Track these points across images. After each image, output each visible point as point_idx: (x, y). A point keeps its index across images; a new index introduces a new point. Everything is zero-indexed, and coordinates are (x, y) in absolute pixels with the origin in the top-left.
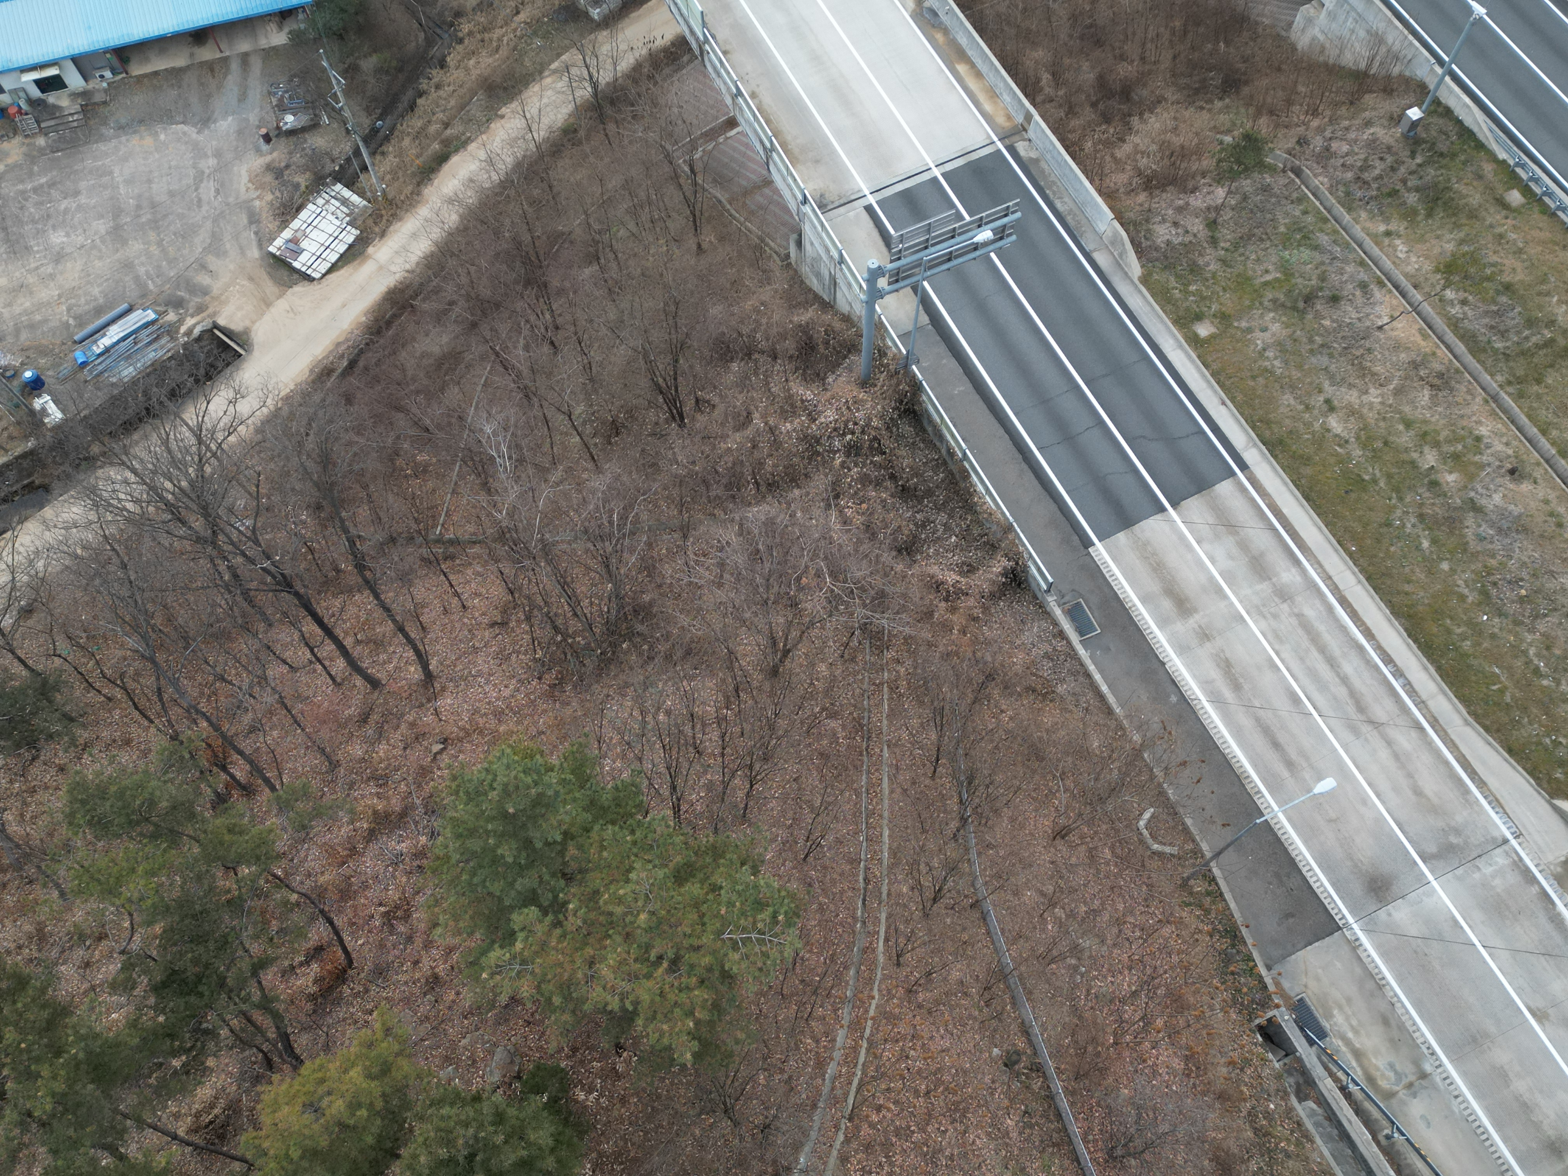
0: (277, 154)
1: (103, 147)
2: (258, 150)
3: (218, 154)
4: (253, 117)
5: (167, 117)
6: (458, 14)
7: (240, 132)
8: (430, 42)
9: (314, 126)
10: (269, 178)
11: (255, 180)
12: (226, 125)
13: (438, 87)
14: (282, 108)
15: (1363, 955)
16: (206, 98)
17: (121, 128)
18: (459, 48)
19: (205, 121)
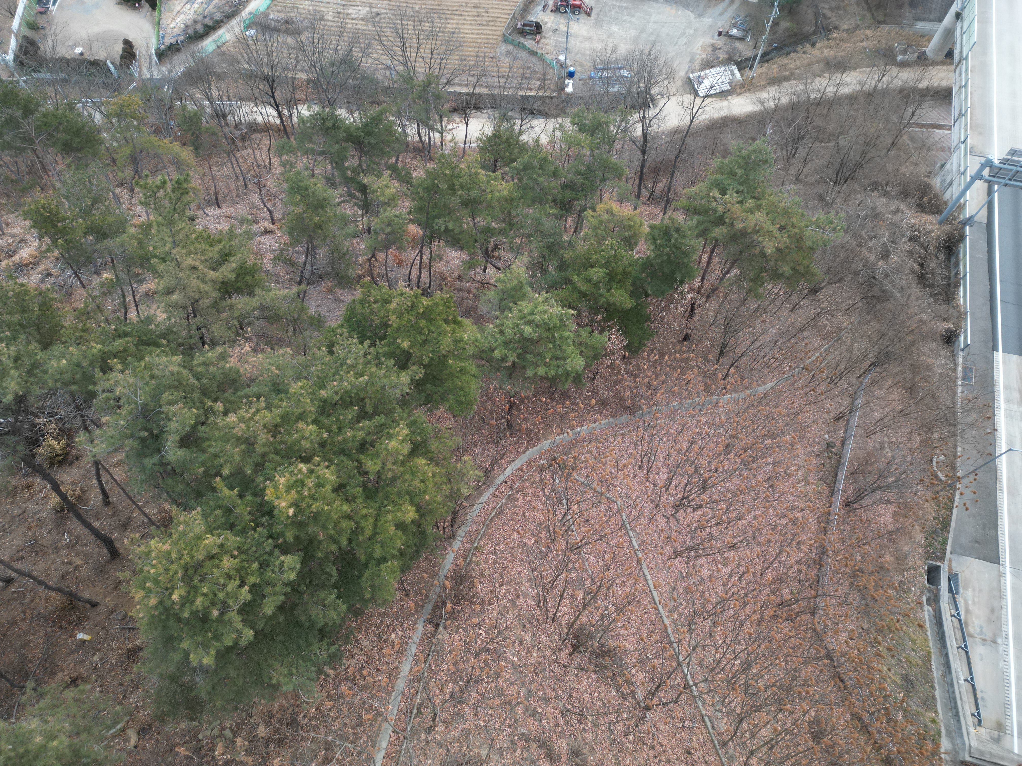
0: (720, 42)
2: (713, 37)
3: (696, 30)
4: (720, 24)
5: (687, 6)
6: (836, 28)
7: (711, 26)
8: (814, 33)
9: (742, 39)
10: (710, 49)
11: (703, 47)
12: (707, 21)
13: (804, 53)
14: (735, 26)
15: (1002, 581)
16: (707, 7)
18: (826, 42)
19: (701, 15)
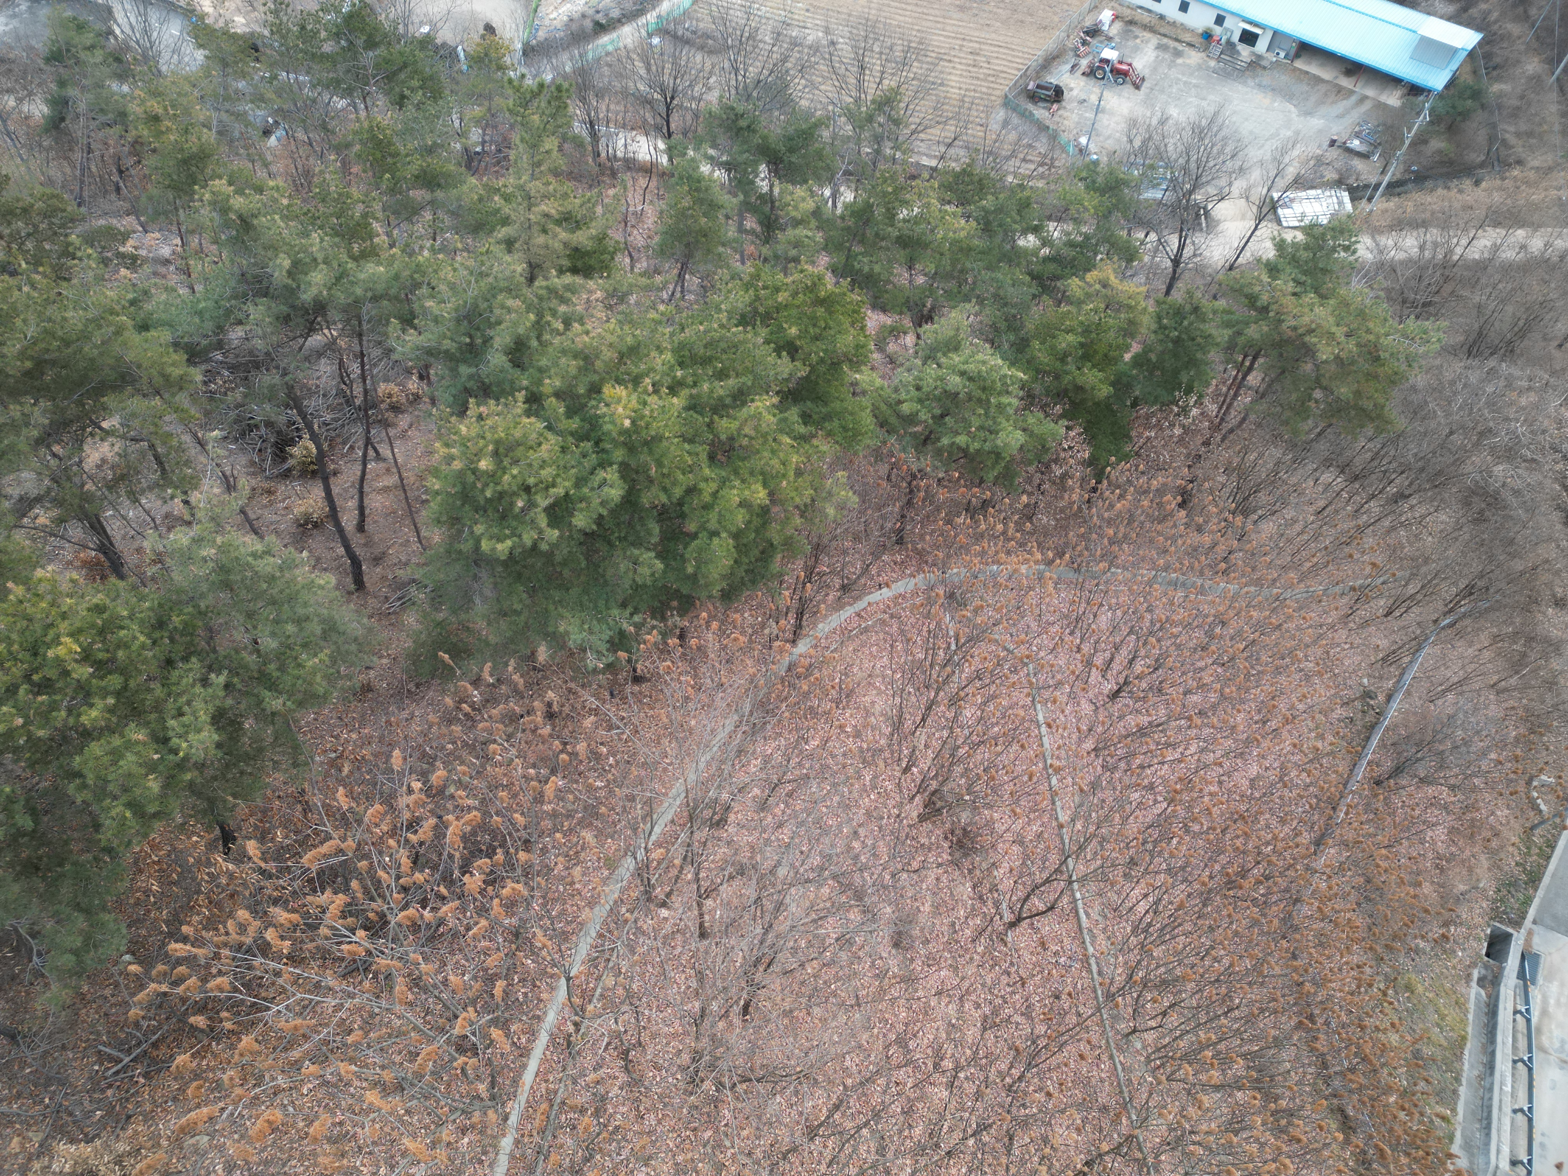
0: (1330, 154)
1: (1240, 87)
2: (1320, 146)
4: (1335, 129)
5: (1289, 96)
6: (1519, 162)
7: (1320, 131)
8: (1483, 165)
9: (1365, 156)
10: (1312, 162)
11: (1303, 158)
12: (1316, 123)
13: (1460, 191)
14: (1357, 135)
16: (1320, 103)
17: (1260, 86)
18: (1499, 182)
19: (1308, 113)
